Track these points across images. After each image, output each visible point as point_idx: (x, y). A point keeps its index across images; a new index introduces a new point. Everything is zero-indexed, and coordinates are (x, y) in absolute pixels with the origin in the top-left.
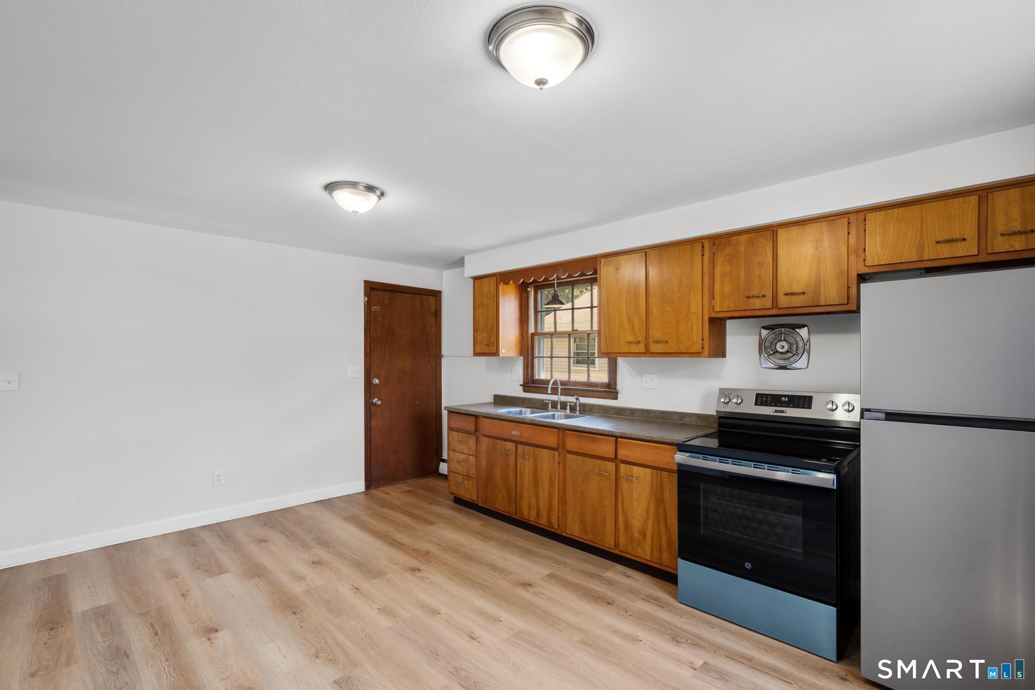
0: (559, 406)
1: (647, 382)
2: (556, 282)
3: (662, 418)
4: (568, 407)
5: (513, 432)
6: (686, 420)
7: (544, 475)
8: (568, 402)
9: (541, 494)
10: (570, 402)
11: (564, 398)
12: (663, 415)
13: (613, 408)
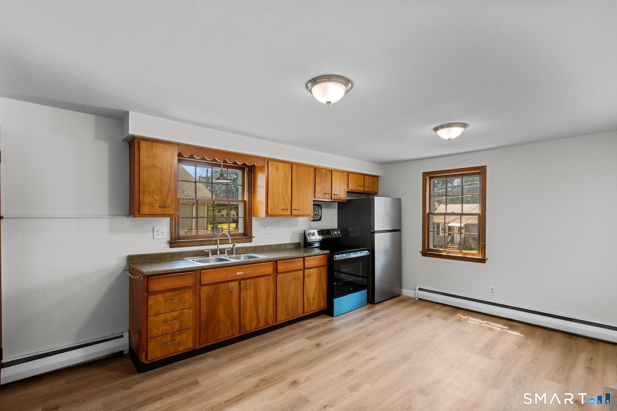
0: (218, 252)
1: (268, 230)
2: (222, 164)
3: (277, 248)
4: (226, 252)
5: (238, 273)
6: (287, 247)
7: (262, 294)
8: (226, 248)
9: (260, 308)
10: (227, 248)
11: (222, 247)
12: (277, 247)
13: (251, 247)
